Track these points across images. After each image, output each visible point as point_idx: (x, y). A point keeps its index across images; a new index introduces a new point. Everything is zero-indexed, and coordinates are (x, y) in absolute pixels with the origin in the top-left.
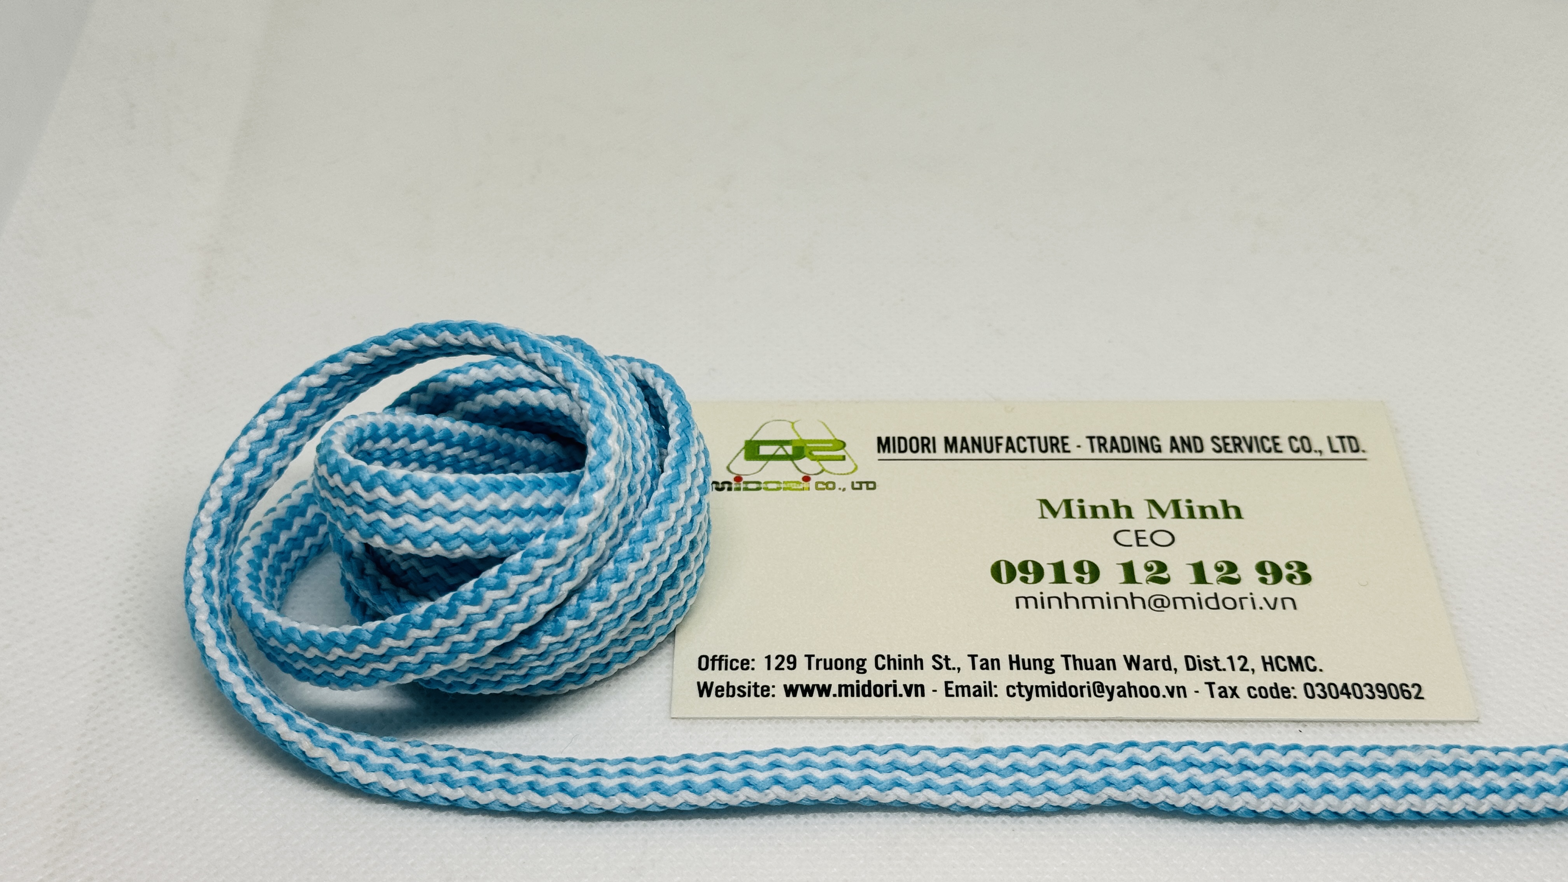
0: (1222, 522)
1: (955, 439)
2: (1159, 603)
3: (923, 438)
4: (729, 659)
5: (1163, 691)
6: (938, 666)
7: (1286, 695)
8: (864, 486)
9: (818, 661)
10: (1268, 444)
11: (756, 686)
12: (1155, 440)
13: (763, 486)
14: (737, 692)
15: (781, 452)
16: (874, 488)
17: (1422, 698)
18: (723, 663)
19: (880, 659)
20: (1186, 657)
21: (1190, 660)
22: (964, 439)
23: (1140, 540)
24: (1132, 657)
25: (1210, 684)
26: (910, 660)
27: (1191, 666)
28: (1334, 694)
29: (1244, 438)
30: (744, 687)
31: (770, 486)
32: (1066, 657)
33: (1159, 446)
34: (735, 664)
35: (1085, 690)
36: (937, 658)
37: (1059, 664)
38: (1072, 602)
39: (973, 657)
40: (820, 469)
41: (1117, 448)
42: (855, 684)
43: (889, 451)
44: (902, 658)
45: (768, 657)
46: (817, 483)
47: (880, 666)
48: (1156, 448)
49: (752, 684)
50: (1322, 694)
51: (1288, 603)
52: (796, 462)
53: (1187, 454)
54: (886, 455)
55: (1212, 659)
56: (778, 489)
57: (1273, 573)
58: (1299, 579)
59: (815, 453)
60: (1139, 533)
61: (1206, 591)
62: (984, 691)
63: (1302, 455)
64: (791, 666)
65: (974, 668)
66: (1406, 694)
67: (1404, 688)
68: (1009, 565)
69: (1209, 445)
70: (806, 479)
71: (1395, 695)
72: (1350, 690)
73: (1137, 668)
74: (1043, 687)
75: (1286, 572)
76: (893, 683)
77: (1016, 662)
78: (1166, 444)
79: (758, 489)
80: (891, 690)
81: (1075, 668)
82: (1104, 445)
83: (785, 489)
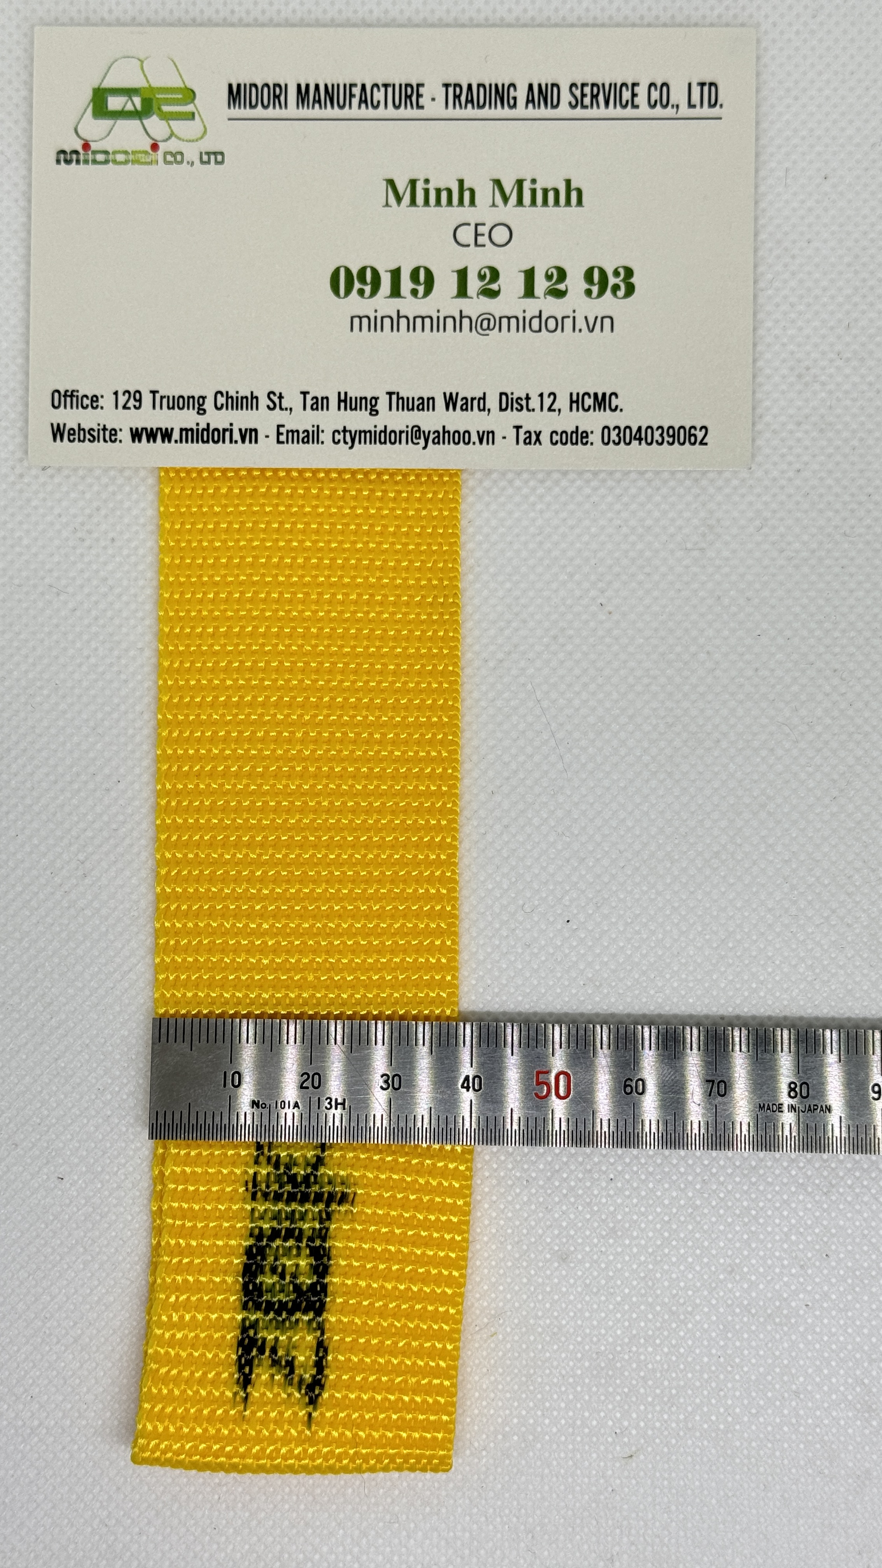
0: (562, 210)
1: (307, 86)
2: (485, 323)
3: (275, 85)
4: (80, 394)
5: (475, 438)
6: (272, 405)
7: (584, 440)
8: (212, 157)
9: (162, 398)
10: (627, 95)
11: (105, 429)
12: (512, 89)
13: (111, 157)
14: (88, 436)
15: (129, 107)
16: (222, 162)
17: (706, 444)
18: (75, 399)
19: (219, 396)
20: (501, 394)
21: (504, 397)
22: (317, 87)
23: (479, 238)
24: (451, 394)
25: (518, 428)
26: (247, 398)
27: (504, 406)
28: (628, 440)
29: (603, 85)
30: (93, 430)
31: (120, 157)
32: (390, 394)
33: (515, 98)
34: (86, 402)
35: (404, 436)
36: (272, 396)
37: (382, 405)
38: (403, 322)
39: (304, 394)
40: (168, 132)
41: (472, 101)
42: (195, 428)
43: (240, 107)
44: (240, 395)
45: (116, 393)
46: (166, 154)
47: (219, 405)
48: (512, 102)
49: (101, 427)
50: (617, 440)
51: (607, 322)
52: (145, 122)
53: (543, 112)
54: (237, 112)
55: (524, 396)
56: (126, 162)
57: (600, 283)
58: (621, 293)
59: (166, 108)
60: (479, 228)
61: (532, 307)
62: (310, 437)
63: (658, 111)
64: (137, 404)
65: (305, 408)
66: (693, 439)
67: (693, 431)
68: (348, 272)
69: (566, 97)
70: (155, 147)
71: (682, 440)
72: (643, 436)
73: (454, 409)
74: (365, 432)
75: (612, 281)
76: (229, 427)
77: (344, 401)
78: (521, 94)
79: (106, 162)
80: (227, 434)
81: (398, 409)
82: (459, 97)
83: (134, 162)
